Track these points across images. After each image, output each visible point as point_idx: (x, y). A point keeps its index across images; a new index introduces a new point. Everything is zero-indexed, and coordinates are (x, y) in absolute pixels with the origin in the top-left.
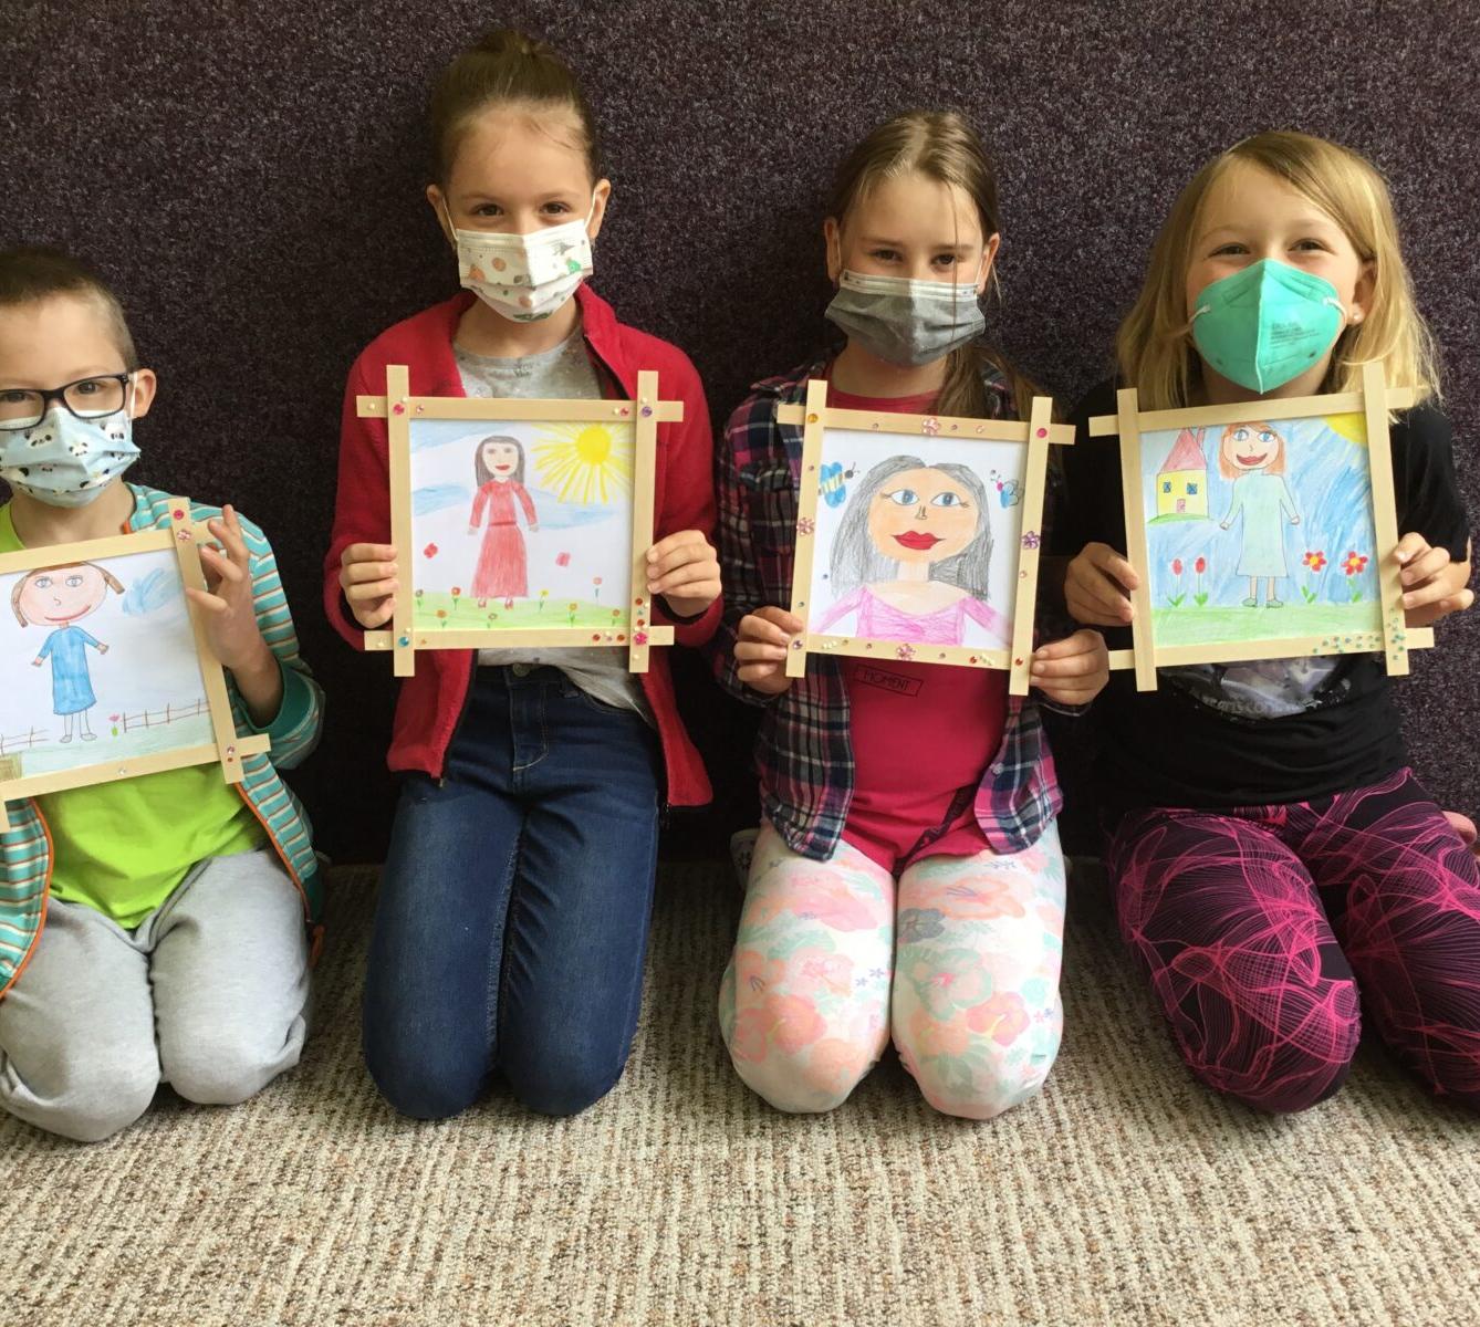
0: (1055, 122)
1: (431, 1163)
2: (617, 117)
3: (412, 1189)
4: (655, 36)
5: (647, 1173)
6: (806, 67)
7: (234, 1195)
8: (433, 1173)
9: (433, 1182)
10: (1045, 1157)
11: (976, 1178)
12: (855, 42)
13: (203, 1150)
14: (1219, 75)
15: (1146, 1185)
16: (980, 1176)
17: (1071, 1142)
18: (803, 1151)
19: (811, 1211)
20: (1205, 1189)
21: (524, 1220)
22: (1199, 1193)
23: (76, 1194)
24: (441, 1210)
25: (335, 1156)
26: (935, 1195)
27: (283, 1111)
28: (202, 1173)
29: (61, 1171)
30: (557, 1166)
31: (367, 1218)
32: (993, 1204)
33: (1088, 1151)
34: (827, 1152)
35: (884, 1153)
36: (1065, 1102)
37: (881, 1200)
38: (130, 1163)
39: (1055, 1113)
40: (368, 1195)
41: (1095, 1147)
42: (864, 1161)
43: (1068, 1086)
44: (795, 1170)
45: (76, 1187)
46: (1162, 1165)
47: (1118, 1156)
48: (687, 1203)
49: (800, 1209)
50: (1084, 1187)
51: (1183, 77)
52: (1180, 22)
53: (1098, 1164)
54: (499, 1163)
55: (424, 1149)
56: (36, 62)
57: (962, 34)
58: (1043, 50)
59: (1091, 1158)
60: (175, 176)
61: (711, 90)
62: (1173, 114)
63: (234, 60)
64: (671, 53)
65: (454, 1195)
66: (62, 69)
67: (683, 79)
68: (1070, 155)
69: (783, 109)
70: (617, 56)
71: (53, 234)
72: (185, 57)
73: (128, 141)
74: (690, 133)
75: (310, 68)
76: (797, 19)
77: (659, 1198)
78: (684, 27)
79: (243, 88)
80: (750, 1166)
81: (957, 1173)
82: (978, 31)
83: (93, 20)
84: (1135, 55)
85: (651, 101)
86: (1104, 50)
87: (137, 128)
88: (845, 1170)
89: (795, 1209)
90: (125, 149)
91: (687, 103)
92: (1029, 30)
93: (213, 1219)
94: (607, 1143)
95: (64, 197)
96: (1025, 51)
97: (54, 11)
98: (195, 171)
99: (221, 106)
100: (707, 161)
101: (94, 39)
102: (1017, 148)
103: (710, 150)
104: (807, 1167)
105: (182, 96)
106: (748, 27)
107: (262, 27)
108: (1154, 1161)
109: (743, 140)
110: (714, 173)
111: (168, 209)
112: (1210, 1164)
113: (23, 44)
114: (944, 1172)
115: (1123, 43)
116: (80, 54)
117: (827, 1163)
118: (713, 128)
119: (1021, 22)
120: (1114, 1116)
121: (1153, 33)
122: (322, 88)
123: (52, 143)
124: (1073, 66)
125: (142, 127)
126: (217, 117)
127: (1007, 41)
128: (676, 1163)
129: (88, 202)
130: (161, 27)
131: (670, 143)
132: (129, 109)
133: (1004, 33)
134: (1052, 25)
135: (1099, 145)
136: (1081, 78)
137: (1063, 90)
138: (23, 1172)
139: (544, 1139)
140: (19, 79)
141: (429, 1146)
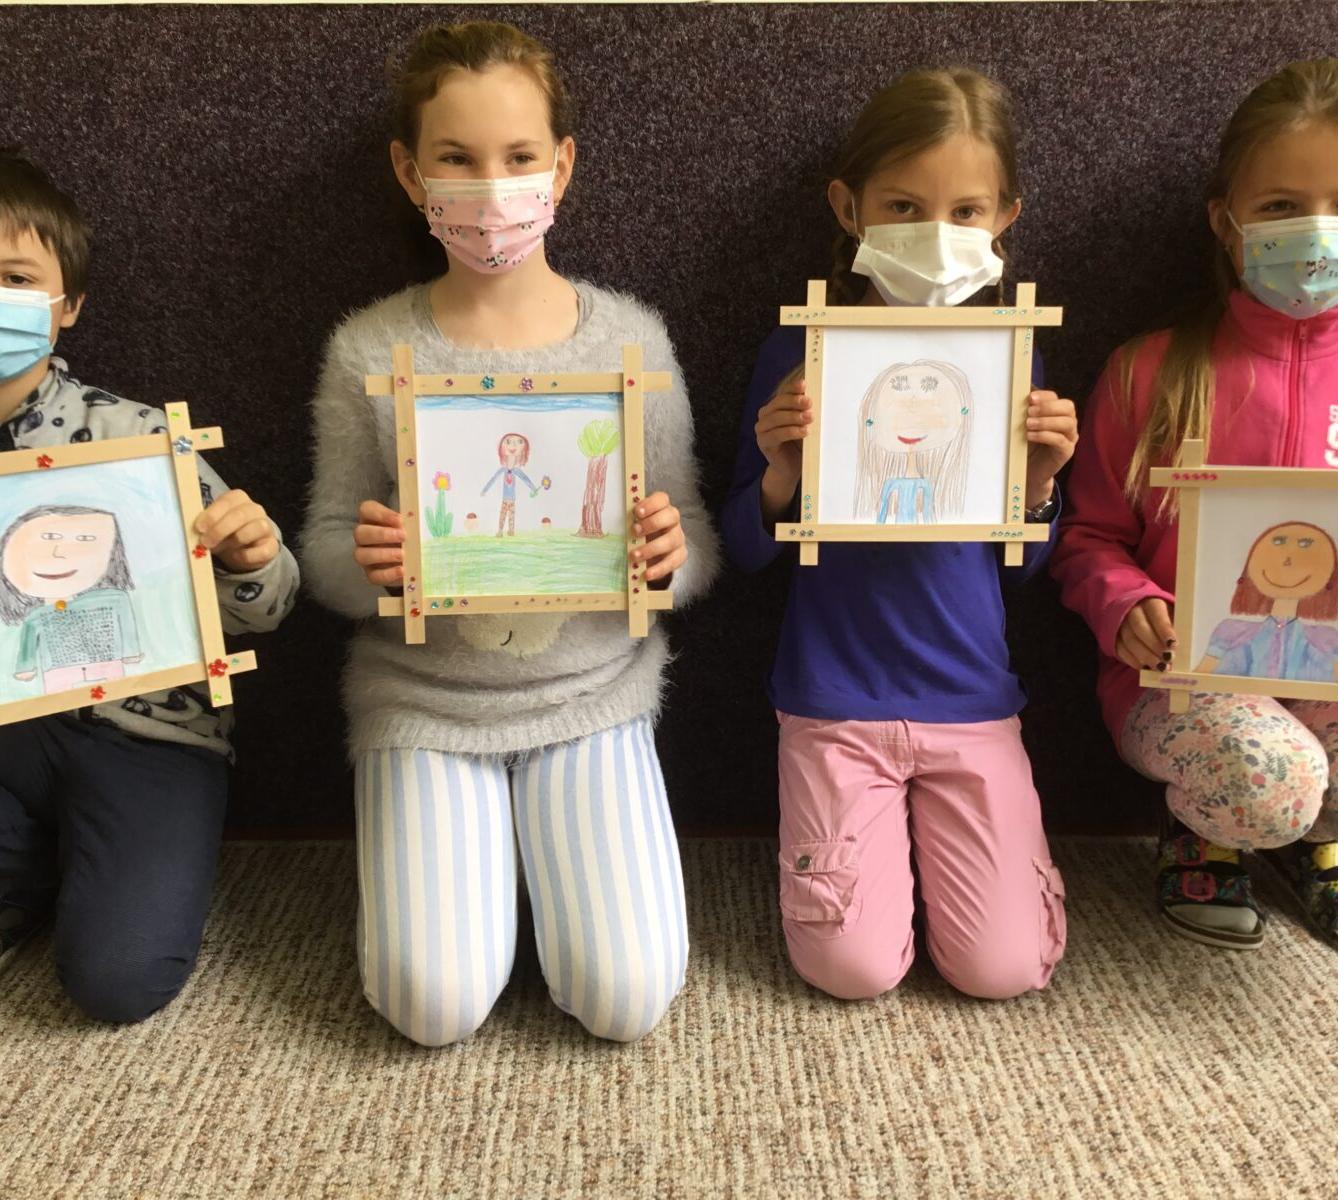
0: (1067, 142)
1: (493, 1131)
2: (658, 131)
3: (478, 1156)
4: (695, 55)
5: (707, 1142)
6: (837, 87)
7: (303, 1162)
8: (496, 1141)
9: (497, 1150)
10: (1093, 1128)
11: (1029, 1149)
12: (884, 63)
13: (267, 1116)
14: (1222, 99)
15: (1195, 1155)
16: (1033, 1147)
17: (1114, 1113)
18: (856, 1120)
19: (874, 1182)
20: (1253, 1159)
21: (592, 1190)
22: (1248, 1164)
23: (146, 1160)
24: (510, 1179)
25: (398, 1124)
26: (992, 1165)
27: (342, 1077)
28: (269, 1140)
29: (128, 1137)
30: (616, 1136)
31: (437, 1186)
32: (1050, 1175)
33: (1133, 1122)
34: (880, 1122)
35: (936, 1124)
36: (1102, 1073)
37: (941, 1170)
38: (197, 1130)
39: (1094, 1084)
40: (435, 1163)
41: (1139, 1118)
42: (917, 1132)
43: (1103, 1057)
44: (851, 1140)
45: (145, 1154)
46: (1208, 1136)
47: (1163, 1127)
48: (750, 1173)
49: (863, 1180)
50: (1136, 1158)
51: (1188, 101)
52: (1186, 51)
53: (1145, 1134)
54: (561, 1130)
55: (485, 1117)
56: (109, 70)
57: (984, 59)
58: (1059, 74)
59: (1137, 1130)
60: (237, 180)
61: (747, 107)
62: (1177, 136)
63: (299, 71)
64: (712, 72)
65: (520, 1163)
66: (134, 76)
67: (721, 96)
68: (1081, 172)
69: (814, 123)
70: (660, 74)
71: (119, 232)
72: (252, 67)
73: (193, 147)
74: (725, 146)
75: (371, 80)
76: (830, 42)
77: (721, 1168)
78: (723, 47)
79: (305, 98)
80: (806, 1136)
81: (1010, 1144)
82: (999, 56)
83: (165, 31)
84: (1144, 80)
85: (690, 116)
86: (1116, 75)
87: (203, 134)
88: (900, 1140)
89: (858, 1180)
90: (191, 153)
91: (724, 120)
92: (1046, 55)
93: (284, 1187)
94: (663, 1112)
95: (131, 198)
96: (1042, 75)
97: (128, 22)
98: (257, 175)
99: (284, 114)
100: (740, 173)
101: (166, 48)
102: (1031, 164)
103: (744, 163)
104: (862, 1137)
105: (247, 103)
106: (784, 48)
107: (326, 40)
108: (1199, 1132)
109: (775, 154)
110: (747, 184)
111: (230, 210)
112: (1253, 1134)
113: (98, 52)
114: (997, 1143)
115: (1134, 69)
116: (152, 63)
117: (882, 1134)
118: (747, 143)
119: (1038, 47)
120: (1151, 1087)
121: (1161, 60)
122: (381, 99)
123: (121, 146)
124: (1086, 90)
125: (208, 132)
126: (280, 124)
127: (1026, 65)
128: (734, 1133)
129: (154, 203)
130: (230, 39)
131: (707, 156)
132: (196, 115)
133: (1023, 58)
134: (1068, 51)
135: (1109, 164)
136: (1093, 101)
137: (1076, 113)
138: (91, 1138)
139: (601, 1108)
140: (92, 86)
141: (489, 1113)
